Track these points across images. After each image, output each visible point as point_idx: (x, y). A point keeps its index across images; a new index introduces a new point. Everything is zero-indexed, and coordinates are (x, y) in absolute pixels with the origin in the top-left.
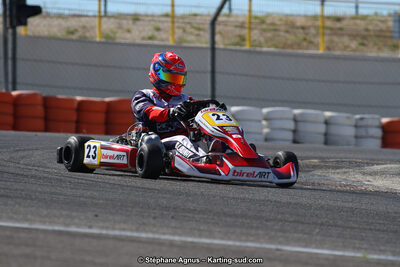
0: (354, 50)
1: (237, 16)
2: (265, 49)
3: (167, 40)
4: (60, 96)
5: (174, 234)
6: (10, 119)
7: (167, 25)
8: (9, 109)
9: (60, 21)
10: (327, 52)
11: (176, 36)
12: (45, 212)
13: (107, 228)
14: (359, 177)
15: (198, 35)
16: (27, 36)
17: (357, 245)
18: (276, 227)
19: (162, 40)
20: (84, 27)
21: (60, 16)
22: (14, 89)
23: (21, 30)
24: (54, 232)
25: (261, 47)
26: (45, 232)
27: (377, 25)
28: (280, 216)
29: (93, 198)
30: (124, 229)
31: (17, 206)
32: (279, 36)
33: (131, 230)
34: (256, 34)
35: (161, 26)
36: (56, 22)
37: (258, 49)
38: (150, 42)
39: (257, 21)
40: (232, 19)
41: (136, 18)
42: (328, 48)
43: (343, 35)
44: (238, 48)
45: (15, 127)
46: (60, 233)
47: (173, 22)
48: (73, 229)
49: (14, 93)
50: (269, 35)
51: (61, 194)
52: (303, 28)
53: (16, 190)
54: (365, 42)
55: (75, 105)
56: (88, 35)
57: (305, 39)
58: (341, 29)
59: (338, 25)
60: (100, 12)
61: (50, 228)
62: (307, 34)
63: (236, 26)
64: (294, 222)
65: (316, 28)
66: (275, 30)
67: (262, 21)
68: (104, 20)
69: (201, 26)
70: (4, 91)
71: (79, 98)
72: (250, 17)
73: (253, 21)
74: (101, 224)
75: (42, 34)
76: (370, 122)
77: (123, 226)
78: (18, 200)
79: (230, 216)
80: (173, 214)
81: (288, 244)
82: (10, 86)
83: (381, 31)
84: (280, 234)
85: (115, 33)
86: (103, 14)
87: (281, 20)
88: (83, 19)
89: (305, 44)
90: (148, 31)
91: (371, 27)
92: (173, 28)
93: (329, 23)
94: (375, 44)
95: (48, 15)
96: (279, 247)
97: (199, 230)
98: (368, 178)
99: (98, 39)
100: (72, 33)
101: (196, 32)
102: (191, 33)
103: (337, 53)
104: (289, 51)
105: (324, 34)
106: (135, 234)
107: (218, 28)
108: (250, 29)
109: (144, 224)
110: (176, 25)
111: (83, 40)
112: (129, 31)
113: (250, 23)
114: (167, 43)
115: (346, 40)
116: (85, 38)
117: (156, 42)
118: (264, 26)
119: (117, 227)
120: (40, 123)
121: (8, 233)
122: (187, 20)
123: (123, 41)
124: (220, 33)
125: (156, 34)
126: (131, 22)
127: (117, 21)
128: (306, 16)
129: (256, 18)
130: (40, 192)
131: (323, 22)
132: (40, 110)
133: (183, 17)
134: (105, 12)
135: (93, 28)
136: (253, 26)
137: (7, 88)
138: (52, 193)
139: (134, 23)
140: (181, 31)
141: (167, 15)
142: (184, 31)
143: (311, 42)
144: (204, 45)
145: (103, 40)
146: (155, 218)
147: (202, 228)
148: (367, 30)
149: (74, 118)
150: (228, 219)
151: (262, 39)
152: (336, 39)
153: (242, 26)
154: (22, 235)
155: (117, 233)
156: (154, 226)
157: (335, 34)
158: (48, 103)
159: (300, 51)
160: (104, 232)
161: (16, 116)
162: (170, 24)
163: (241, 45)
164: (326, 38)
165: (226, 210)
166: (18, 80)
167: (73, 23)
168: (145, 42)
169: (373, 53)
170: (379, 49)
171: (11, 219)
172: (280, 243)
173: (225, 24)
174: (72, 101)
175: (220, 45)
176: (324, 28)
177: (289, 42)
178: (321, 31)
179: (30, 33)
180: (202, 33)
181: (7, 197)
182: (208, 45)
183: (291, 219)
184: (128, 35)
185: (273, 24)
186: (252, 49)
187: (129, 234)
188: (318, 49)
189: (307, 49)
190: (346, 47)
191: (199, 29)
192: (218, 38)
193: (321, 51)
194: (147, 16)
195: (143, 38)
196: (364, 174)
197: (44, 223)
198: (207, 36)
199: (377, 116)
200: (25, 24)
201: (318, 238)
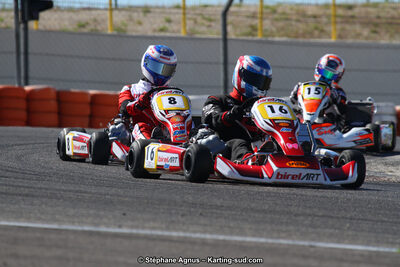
0: (367, 38)
1: (249, 6)
2: (277, 39)
3: (179, 31)
4: (73, 90)
5: (205, 232)
6: (23, 114)
7: (178, 16)
8: (23, 104)
9: (71, 14)
10: (340, 41)
11: (187, 28)
12: (72, 212)
13: (137, 227)
14: (382, 168)
15: (209, 26)
16: (38, 31)
17: (391, 240)
18: (306, 222)
19: (173, 32)
20: (95, 20)
21: (70, 10)
22: (27, 84)
23: (32, 25)
24: (84, 232)
25: (273, 36)
26: (75, 232)
27: (388, 12)
28: (308, 211)
29: (119, 196)
30: (154, 228)
31: (44, 206)
32: (291, 25)
33: (162, 229)
34: (267, 23)
35: (172, 17)
36: (66, 15)
37: (270, 39)
38: (162, 34)
39: (268, 11)
40: (243, 9)
41: (147, 10)
42: (340, 37)
43: (354, 23)
44: (250, 38)
45: (28, 123)
46: (91, 233)
47: (184, 14)
48: (103, 229)
49: (27, 88)
50: (281, 24)
51: (85, 192)
52: (315, 17)
53: (41, 188)
54: (377, 29)
55: (89, 99)
56: (99, 28)
57: (316, 28)
58: (353, 17)
59: (350, 13)
60: (111, 4)
61: (80, 228)
62: (319, 23)
63: (248, 17)
64: (323, 216)
65: (328, 16)
66: (287, 19)
67: (274, 11)
68: (115, 13)
69: (212, 17)
70: (17, 86)
71: (92, 92)
72: (262, 6)
73: (265, 11)
74: (130, 223)
75: (53, 28)
76: (384, 110)
77: (152, 224)
78: (44, 200)
79: (258, 211)
80: (200, 211)
81: (320, 240)
82: (22, 81)
83: (393, 18)
84: (310, 230)
85: (126, 25)
86: (113, 6)
87: (292, 9)
88: (94, 12)
89: (316, 33)
90: (159, 22)
91: (382, 14)
92: (184, 19)
93: (340, 12)
94: (387, 32)
95: (59, 8)
96: (313, 243)
97: (229, 227)
98: (391, 168)
99: (109, 32)
100: (82, 26)
101: (207, 23)
102: (203, 24)
103: (350, 41)
104: (301, 40)
105: (336, 23)
106: (166, 233)
107: (230, 19)
108: (262, 19)
109: (173, 222)
110: (188, 16)
111: (95, 34)
112: (140, 23)
113: (262, 13)
114: (178, 35)
115: (358, 28)
116: (97, 30)
117: (168, 34)
118: (276, 16)
119: (147, 225)
120: (54, 118)
121: (38, 235)
122: (198, 12)
123: (134, 34)
124: (232, 23)
125: (167, 25)
126: (141, 14)
127: (129, 13)
128: (317, 5)
129: (267, 7)
130: (64, 191)
131: (335, 11)
132: (53, 105)
133: (194, 8)
134: (116, 4)
135: (104, 21)
136: (265, 16)
137: (20, 83)
138: (77, 192)
139: (145, 16)
140: (192, 22)
141: (178, 7)
142: (196, 22)
143: (322, 31)
144: (216, 36)
145: (115, 33)
146: (183, 216)
147: (232, 225)
148: (379, 17)
149: (88, 112)
150: (257, 215)
151: (274, 29)
152: (348, 27)
153: (253, 16)
154: (53, 236)
155: (147, 232)
156: (184, 224)
157: (347, 22)
158: (61, 97)
159: (312, 40)
160: (134, 231)
161: (29, 111)
162: (182, 16)
163: (253, 35)
164: (339, 27)
165: (253, 205)
166: (31, 74)
167: (84, 17)
168: (157, 34)
169: (384, 40)
170: (392, 36)
171: (39, 219)
172: (313, 240)
173: (237, 14)
174: (86, 94)
175: (231, 35)
176: (336, 16)
177: (301, 32)
178: (333, 19)
179: (41, 27)
180: (213, 24)
181: (33, 196)
182: (221, 37)
183: (320, 214)
184: (140, 28)
185: (284, 13)
186: (264, 39)
187: (159, 233)
188: (330, 37)
189: (319, 37)
190: (358, 35)
191: (210, 20)
192: (229, 28)
193: (333, 40)
194: (157, 7)
195: (155, 31)
196: (386, 164)
197: (73, 223)
198: (218, 27)
199: (390, 104)
200: (36, 18)
201: (350, 233)
